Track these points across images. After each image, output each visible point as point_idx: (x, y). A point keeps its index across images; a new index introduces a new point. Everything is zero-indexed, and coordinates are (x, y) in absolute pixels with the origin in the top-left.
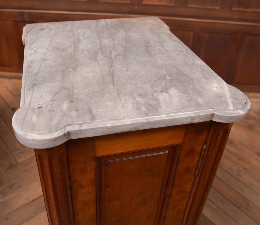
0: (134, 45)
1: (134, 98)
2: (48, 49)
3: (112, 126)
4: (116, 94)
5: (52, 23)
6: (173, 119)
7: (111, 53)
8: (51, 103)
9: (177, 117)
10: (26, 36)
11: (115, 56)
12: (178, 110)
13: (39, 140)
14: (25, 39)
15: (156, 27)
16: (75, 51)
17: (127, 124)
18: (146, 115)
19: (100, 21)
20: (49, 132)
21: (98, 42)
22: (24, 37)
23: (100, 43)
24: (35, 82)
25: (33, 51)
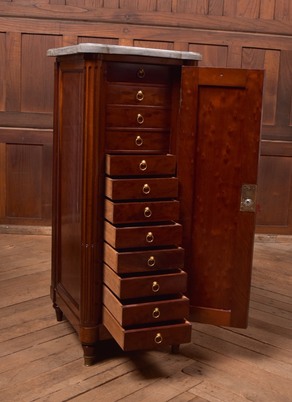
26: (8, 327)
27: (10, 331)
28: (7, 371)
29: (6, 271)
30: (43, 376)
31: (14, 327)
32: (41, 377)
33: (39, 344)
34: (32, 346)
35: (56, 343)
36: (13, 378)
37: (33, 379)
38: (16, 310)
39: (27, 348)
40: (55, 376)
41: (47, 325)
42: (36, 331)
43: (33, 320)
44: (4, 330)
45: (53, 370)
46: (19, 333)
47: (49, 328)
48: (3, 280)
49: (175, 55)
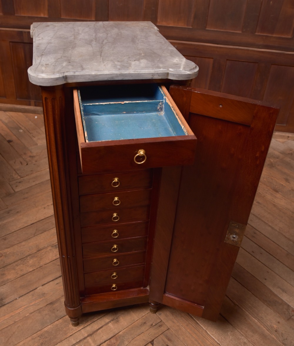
0: (123, 37)
1: (114, 62)
2: (52, 37)
3: (95, 74)
4: (102, 60)
5: (56, 22)
6: (138, 74)
7: (103, 41)
8: (55, 63)
9: (141, 72)
10: (34, 30)
11: (106, 43)
12: (143, 68)
13: (47, 79)
14: (32, 32)
15: (147, 28)
16: (74, 39)
17: (106, 73)
18: (119, 69)
19: (98, 23)
20: (53, 74)
21: (94, 35)
22: (32, 31)
23: (95, 36)
24: (43, 54)
25: (40, 38)
26: (24, 257)
27: (24, 263)
28: (7, 327)
29: (42, 171)
30: (34, 337)
31: (28, 258)
32: (33, 339)
33: (42, 286)
34: (36, 289)
35: (57, 285)
36: (9, 339)
37: (25, 343)
38: (37, 230)
39: (32, 290)
40: (44, 338)
41: (55, 256)
42: (45, 265)
43: (46, 247)
44: (19, 262)
45: (44, 329)
46: (31, 266)
47: (56, 260)
48: (37, 182)
49: (159, 76)
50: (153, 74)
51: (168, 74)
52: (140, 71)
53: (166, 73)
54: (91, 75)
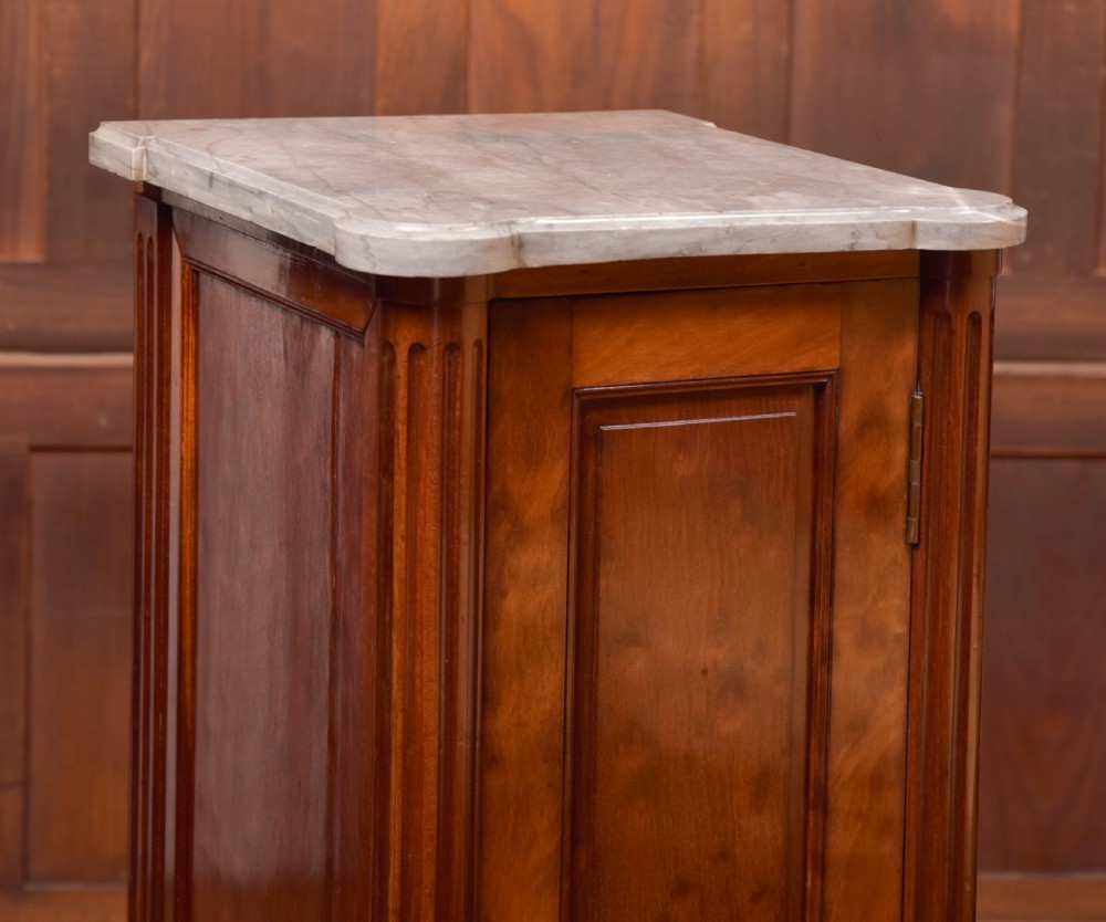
3: (633, 231)
4: (615, 196)
6: (799, 227)
17: (672, 227)
49: (878, 236)
50: (855, 231)
51: (913, 227)
52: (803, 218)
53: (903, 224)
54: (616, 235)
